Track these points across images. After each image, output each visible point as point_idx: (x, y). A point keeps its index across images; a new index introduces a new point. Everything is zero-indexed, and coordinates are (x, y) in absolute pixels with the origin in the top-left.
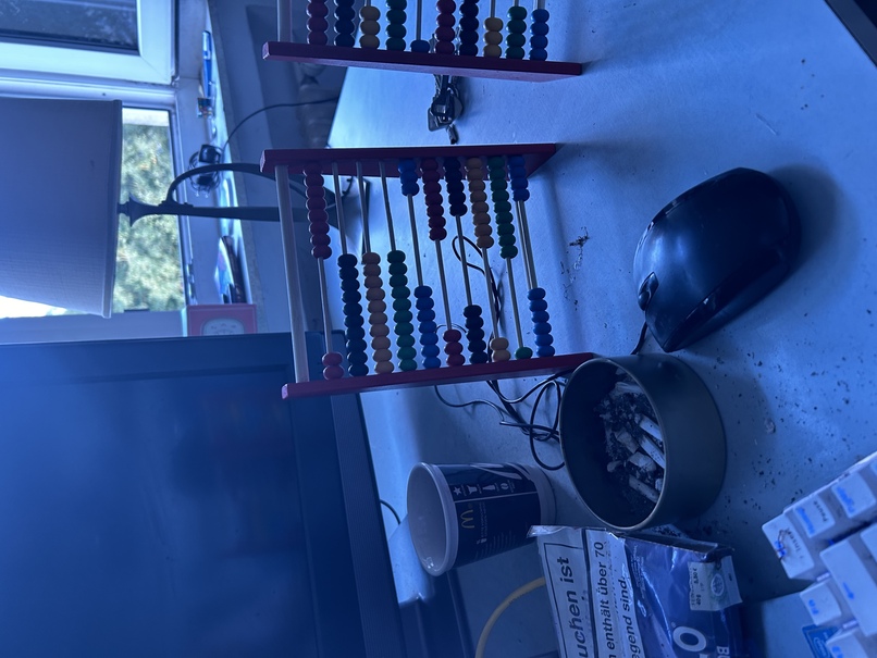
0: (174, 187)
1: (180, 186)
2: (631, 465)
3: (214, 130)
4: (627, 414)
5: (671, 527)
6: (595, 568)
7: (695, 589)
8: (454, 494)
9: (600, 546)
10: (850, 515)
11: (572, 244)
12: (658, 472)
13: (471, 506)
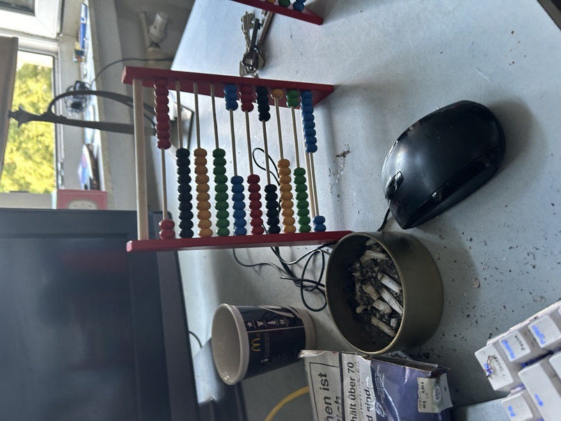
0: (53, 103)
1: (57, 103)
2: (373, 308)
3: (85, 72)
4: (372, 273)
5: (399, 353)
6: (347, 381)
7: (422, 396)
8: (247, 327)
9: (351, 365)
10: (542, 346)
11: (338, 156)
12: (393, 313)
13: (258, 335)
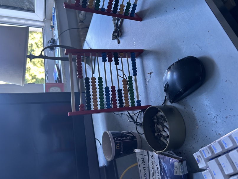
1: (45, 50)
2: (161, 134)
3: (55, 34)
4: (161, 120)
5: (171, 151)
6: (150, 162)
7: (175, 169)
8: (114, 140)
9: (152, 156)
10: (215, 153)
11: (148, 74)
12: (168, 136)
13: (119, 143)
